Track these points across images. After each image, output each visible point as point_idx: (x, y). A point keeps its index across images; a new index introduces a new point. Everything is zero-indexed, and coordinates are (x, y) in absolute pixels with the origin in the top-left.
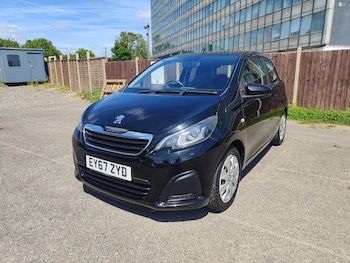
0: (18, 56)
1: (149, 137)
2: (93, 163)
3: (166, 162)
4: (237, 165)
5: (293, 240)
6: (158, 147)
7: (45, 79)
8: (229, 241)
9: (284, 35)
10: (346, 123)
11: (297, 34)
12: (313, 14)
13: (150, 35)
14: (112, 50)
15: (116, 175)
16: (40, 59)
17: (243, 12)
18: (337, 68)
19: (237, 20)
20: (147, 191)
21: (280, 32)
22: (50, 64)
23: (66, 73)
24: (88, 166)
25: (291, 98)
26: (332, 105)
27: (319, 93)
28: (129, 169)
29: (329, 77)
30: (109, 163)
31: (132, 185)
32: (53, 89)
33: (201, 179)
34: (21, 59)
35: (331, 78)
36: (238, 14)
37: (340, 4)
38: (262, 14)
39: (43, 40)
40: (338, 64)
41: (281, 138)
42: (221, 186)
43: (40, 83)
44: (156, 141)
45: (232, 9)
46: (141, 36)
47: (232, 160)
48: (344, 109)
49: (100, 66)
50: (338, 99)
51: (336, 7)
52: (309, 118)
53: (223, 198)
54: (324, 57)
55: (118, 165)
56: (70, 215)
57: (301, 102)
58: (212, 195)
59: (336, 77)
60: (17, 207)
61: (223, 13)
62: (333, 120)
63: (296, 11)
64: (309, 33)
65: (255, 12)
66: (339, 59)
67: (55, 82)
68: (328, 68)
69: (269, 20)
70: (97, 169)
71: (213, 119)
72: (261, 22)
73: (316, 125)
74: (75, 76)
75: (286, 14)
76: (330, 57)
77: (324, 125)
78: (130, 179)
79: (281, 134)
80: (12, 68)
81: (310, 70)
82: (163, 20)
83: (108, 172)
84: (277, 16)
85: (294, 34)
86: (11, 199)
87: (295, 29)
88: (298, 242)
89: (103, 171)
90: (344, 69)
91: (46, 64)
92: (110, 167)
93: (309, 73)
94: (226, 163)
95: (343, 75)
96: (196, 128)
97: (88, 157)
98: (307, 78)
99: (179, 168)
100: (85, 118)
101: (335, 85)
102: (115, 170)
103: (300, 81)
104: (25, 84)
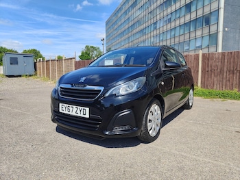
0: (17, 58)
1: (102, 89)
2: (64, 109)
3: (112, 105)
4: (159, 112)
5: (197, 158)
6: (107, 95)
7: (33, 73)
8: (154, 158)
9: (192, 47)
10: (234, 99)
11: (201, 48)
12: (210, 35)
13: (105, 44)
14: (79, 57)
15: (79, 115)
16: (31, 61)
17: (165, 33)
18: (226, 63)
19: (161, 38)
20: (99, 124)
21: (189, 46)
22: (38, 64)
23: (48, 69)
24: (61, 111)
25: (197, 83)
26: (224, 87)
27: (215, 79)
28: (87, 109)
29: (221, 69)
30: (74, 107)
31: (89, 121)
32: (38, 79)
33: (135, 116)
34: (19, 60)
35: (222, 70)
36: (162, 35)
37: (226, 29)
38: (177, 35)
39: (34, 50)
40: (226, 61)
41: (190, 104)
42: (149, 124)
43: (30, 76)
44: (106, 91)
45: (158, 32)
46: (99, 49)
47: (156, 108)
48: (232, 89)
49: (71, 64)
50: (228, 83)
51: (224, 31)
52: (210, 95)
53: (150, 132)
54: (217, 56)
55: (81, 108)
56: (45, 144)
57: (204, 85)
58: (142, 129)
59: (225, 69)
60: (10, 140)
61: (152, 34)
62: (225, 96)
63: (199, 33)
64: (208, 47)
65: (173, 33)
66: (226, 58)
67: (40, 75)
68: (220, 63)
69: (182, 38)
70: (67, 112)
71: (143, 79)
72: (177, 40)
73: (214, 99)
74: (54, 70)
75: (193, 35)
76: (221, 56)
77: (219, 99)
78: (88, 117)
79: (190, 101)
80: (13, 66)
81: (208, 64)
82: (113, 39)
83: (74, 114)
84: (187, 36)
85: (199, 47)
86: (6, 135)
87: (198, 44)
88: (201, 159)
89: (70, 113)
90: (230, 64)
91: (35, 64)
92: (75, 109)
93: (208, 66)
94: (152, 109)
95: (230, 67)
96: (132, 83)
97: (60, 104)
98: (207, 70)
99: (120, 107)
100: (60, 82)
101: (225, 74)
102: (78, 111)
103: (202, 71)
104: (20, 76)
